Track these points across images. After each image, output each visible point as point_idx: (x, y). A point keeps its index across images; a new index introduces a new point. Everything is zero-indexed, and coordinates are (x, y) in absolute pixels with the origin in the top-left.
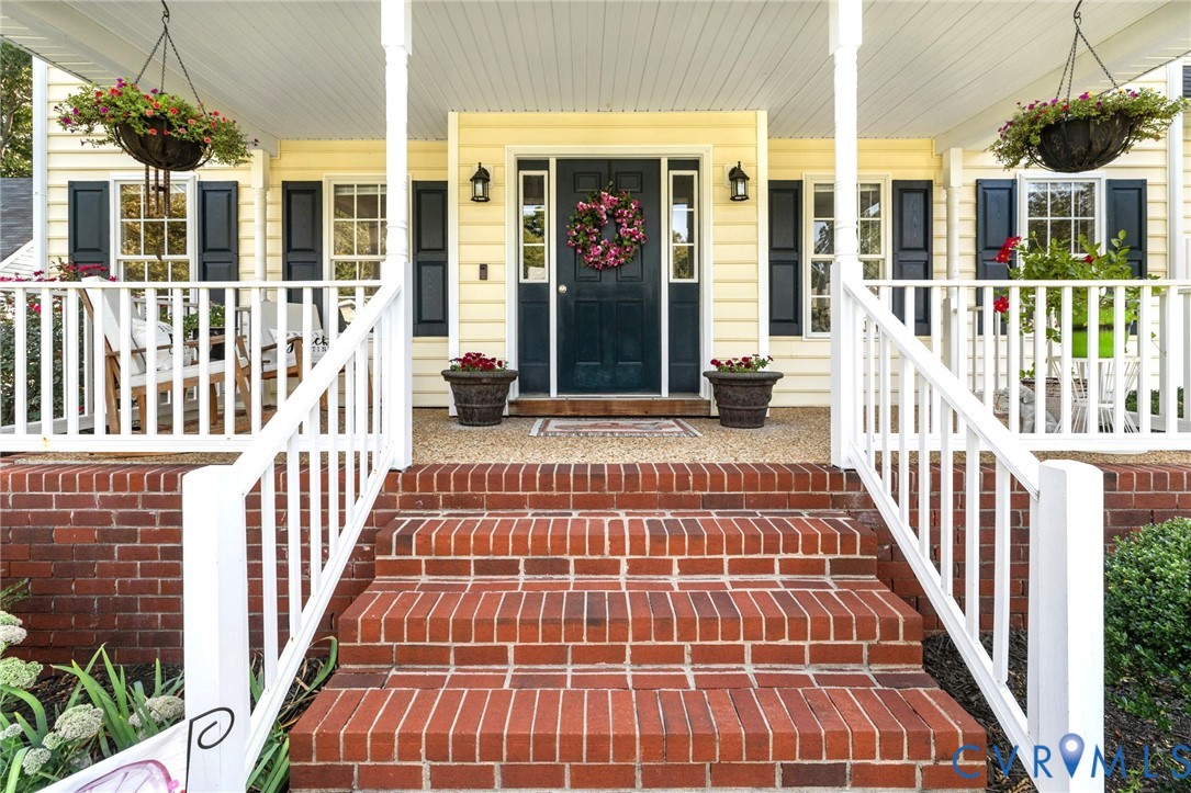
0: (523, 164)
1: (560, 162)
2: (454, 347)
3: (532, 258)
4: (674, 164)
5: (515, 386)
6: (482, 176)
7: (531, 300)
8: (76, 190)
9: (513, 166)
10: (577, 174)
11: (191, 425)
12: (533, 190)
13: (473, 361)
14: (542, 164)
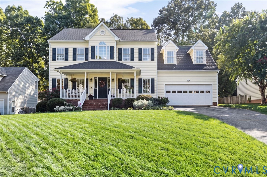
0: (95, 78)
1: (98, 78)
2: (89, 94)
3: (96, 87)
4: (108, 78)
5: (94, 97)
6: (91, 79)
7: (95, 90)
8: (53, 79)
9: (94, 78)
10: (99, 79)
11: (75, 97)
12: (96, 80)
13: (90, 95)
14: (97, 78)
